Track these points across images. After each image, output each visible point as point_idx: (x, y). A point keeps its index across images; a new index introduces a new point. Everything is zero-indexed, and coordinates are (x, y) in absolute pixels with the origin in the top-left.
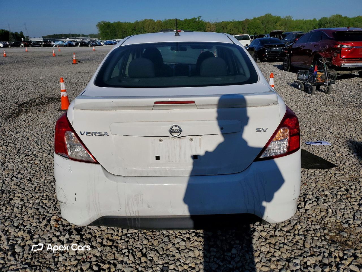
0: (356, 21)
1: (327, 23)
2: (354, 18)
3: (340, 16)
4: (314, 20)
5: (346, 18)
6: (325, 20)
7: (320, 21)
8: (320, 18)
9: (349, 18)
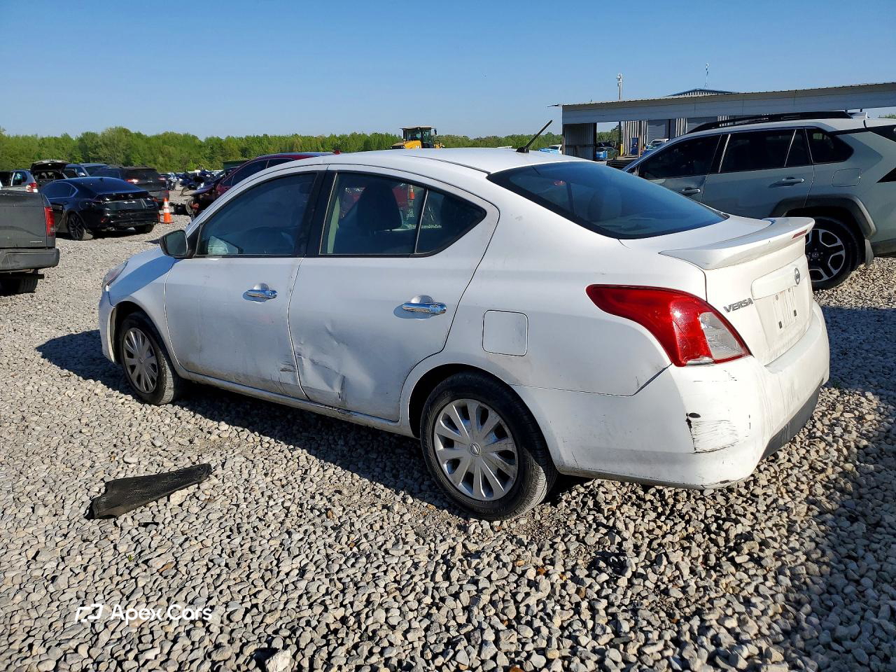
0: (164, 142)
1: (101, 146)
2: (158, 137)
3: (126, 131)
4: (66, 138)
5: (139, 135)
6: (93, 139)
7: (81, 140)
8: (80, 135)
9: (146, 136)
